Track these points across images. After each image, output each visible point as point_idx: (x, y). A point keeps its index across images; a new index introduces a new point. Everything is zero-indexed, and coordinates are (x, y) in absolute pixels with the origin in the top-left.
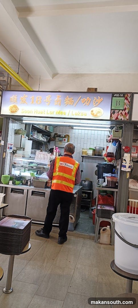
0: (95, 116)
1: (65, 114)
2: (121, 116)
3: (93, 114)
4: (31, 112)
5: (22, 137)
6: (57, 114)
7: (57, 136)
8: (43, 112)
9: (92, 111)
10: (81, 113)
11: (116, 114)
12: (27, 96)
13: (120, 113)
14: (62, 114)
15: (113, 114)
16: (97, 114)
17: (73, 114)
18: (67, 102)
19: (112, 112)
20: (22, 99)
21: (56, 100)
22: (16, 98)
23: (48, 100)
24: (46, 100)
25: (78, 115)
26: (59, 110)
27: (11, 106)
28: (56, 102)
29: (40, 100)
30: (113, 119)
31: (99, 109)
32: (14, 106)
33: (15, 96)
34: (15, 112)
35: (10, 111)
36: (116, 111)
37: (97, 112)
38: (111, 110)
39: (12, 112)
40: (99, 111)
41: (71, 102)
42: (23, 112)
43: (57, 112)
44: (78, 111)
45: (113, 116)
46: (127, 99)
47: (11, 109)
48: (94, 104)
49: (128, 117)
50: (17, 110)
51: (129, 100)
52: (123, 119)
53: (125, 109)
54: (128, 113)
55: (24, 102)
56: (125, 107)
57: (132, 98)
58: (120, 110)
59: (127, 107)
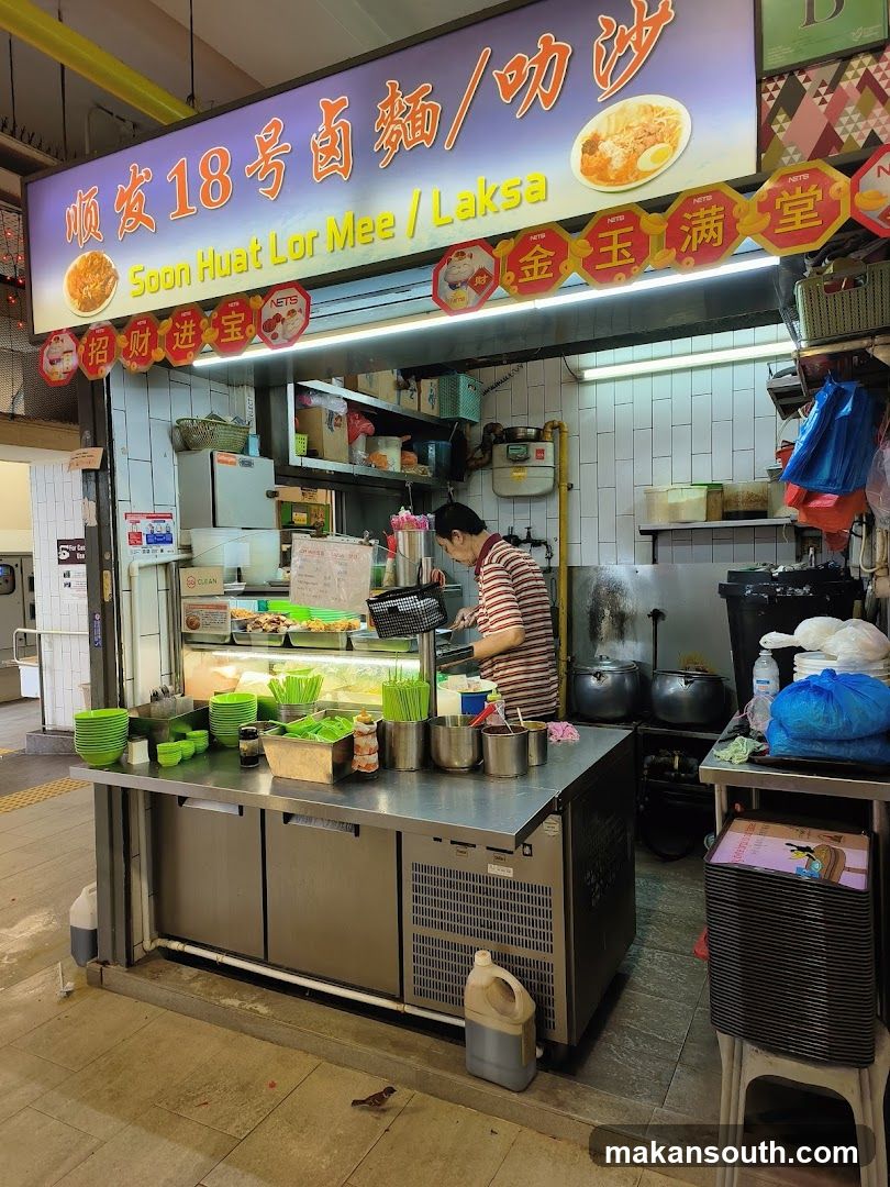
0: (619, 179)
1: (388, 233)
2: (866, 115)
3: (600, 172)
4: (185, 275)
5: (217, 466)
6: (338, 248)
7: (500, 440)
8: (252, 258)
9: (591, 147)
10: (503, 192)
11: (813, 110)
12: (148, 174)
13: (849, 84)
14: (368, 238)
15: (781, 117)
16: (631, 159)
17: (446, 217)
18: (389, 132)
19: (771, 97)
20: (126, 204)
21: (318, 142)
22: (92, 209)
23: (270, 162)
24: (260, 158)
25: (480, 211)
26: (349, 215)
27: (76, 267)
28: (321, 157)
29: (220, 176)
30: (785, 160)
31: (646, 112)
32: (92, 264)
33: (85, 199)
34: (101, 303)
35: (76, 301)
36: (810, 82)
37: (628, 137)
38: (763, 78)
39: (88, 305)
40: (653, 127)
41: (419, 123)
42: (138, 289)
43: (337, 235)
44: (481, 179)
45: (781, 129)
47: (78, 284)
48: (598, 74)
50: (108, 281)
52: (889, 135)
55: (139, 217)
58: (847, 56)
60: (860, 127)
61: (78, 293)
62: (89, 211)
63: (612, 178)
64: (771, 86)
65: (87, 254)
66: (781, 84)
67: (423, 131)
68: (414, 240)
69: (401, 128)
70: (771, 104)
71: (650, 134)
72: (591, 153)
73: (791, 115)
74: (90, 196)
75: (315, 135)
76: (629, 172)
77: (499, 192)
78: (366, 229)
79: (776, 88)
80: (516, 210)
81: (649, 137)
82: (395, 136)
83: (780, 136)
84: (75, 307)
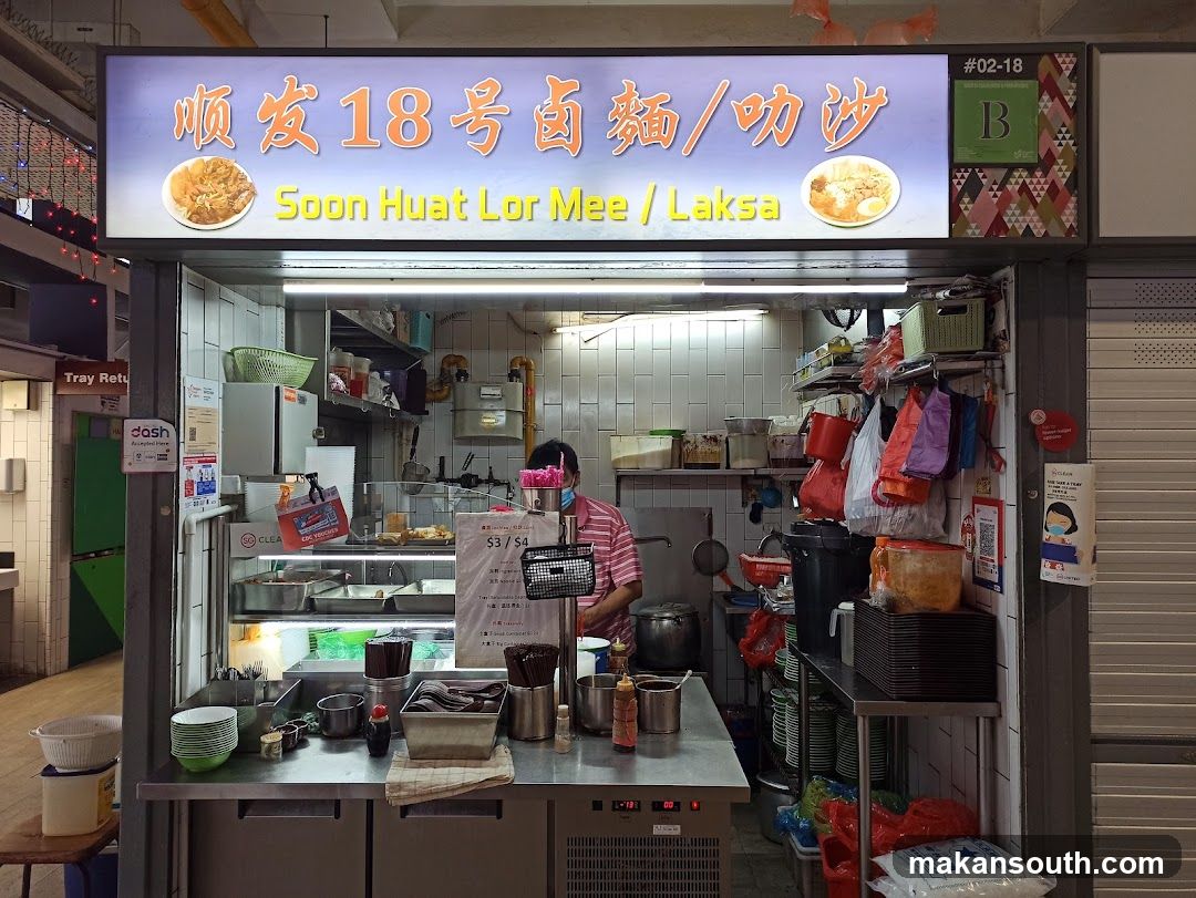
0: (840, 217)
1: (621, 215)
2: (1024, 213)
3: (826, 208)
4: (360, 208)
5: (284, 404)
6: (562, 218)
8: (455, 208)
9: (819, 185)
10: (737, 205)
11: (988, 198)
12: (311, 91)
13: (1012, 187)
14: (598, 216)
15: (966, 200)
16: (853, 203)
17: (681, 213)
18: (625, 124)
19: (959, 183)
20: (274, 115)
21: (543, 114)
22: (220, 109)
23: (483, 118)
24: (469, 112)
25: (717, 215)
26: (576, 191)
27: (187, 168)
28: (546, 129)
29: (416, 117)
30: (970, 232)
31: (864, 170)
32: (214, 171)
33: (211, 95)
34: (226, 217)
35: (185, 209)
36: (987, 178)
37: (851, 186)
38: (954, 167)
39: (198, 216)
40: (870, 183)
41: (657, 125)
42: (291, 212)
43: (561, 205)
44: (718, 189)
45: (966, 209)
46: (1056, 93)
47: (189, 190)
48: (826, 129)
49: (1069, 217)
50: (238, 195)
51: (1070, 99)
52: (1039, 230)
53: (1047, 162)
54: (1073, 183)
55: (294, 133)
56: (1047, 142)
57: (1086, 77)
58: (1011, 168)
59: (1063, 144)
60: (1020, 220)
61: (188, 200)
62: (214, 110)
63: (836, 214)
64: (959, 175)
65: (206, 159)
66: (966, 175)
67: (659, 132)
68: (648, 227)
69: (636, 124)
70: (959, 188)
71: (868, 188)
72: (820, 191)
73: (973, 200)
74: (217, 94)
75: (539, 107)
76: (849, 213)
77: (735, 204)
78: (594, 207)
79: (963, 177)
80: (750, 222)
81: (867, 190)
82: (630, 130)
83: (966, 213)
84: (182, 215)
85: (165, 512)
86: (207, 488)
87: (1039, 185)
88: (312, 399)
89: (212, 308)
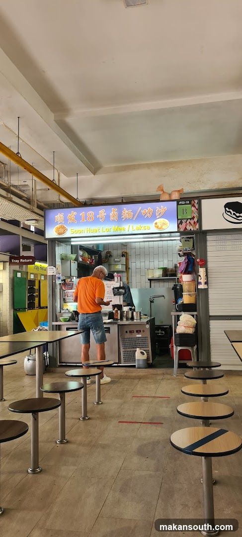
1: (124, 230)
2: (190, 226)
3: (157, 227)
4: (83, 231)
5: (71, 263)
7: (111, 256)
8: (98, 230)
9: (156, 224)
10: (143, 227)
11: (184, 224)
12: (76, 213)
13: (188, 222)
15: (180, 225)
16: (162, 226)
17: (134, 229)
18: (124, 215)
20: (70, 217)
21: (111, 215)
23: (102, 216)
24: (100, 215)
26: (117, 227)
27: (57, 227)
28: (112, 217)
29: (92, 216)
30: (181, 230)
31: (163, 221)
32: (61, 227)
33: (60, 215)
34: (63, 234)
36: (184, 221)
37: (161, 223)
38: (178, 219)
39: (59, 234)
41: (130, 215)
42: (73, 232)
44: (139, 225)
46: (194, 206)
47: (58, 229)
48: (157, 214)
49: (197, 226)
50: (65, 230)
51: (197, 207)
52: (192, 229)
53: (193, 218)
54: (197, 221)
55: (73, 220)
56: (193, 215)
57: (200, 204)
58: (188, 219)
59: (196, 215)
60: (189, 228)
61: (57, 231)
62: (61, 217)
63: (159, 228)
64: (179, 221)
65: (60, 225)
67: (130, 217)
68: (128, 232)
69: (126, 215)
70: (179, 223)
75: (111, 213)
76: (161, 228)
78: (120, 229)
80: (145, 230)
81: (164, 224)
83: (180, 227)
84: (56, 234)
85: (54, 281)
86: (59, 278)
87: (192, 222)
88: (76, 262)
89: (59, 247)
